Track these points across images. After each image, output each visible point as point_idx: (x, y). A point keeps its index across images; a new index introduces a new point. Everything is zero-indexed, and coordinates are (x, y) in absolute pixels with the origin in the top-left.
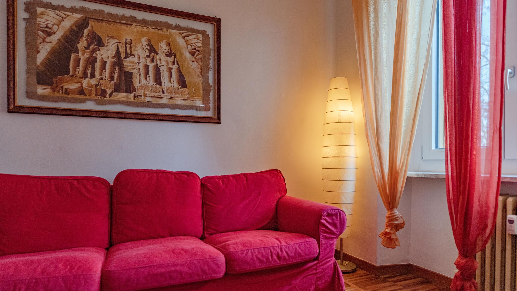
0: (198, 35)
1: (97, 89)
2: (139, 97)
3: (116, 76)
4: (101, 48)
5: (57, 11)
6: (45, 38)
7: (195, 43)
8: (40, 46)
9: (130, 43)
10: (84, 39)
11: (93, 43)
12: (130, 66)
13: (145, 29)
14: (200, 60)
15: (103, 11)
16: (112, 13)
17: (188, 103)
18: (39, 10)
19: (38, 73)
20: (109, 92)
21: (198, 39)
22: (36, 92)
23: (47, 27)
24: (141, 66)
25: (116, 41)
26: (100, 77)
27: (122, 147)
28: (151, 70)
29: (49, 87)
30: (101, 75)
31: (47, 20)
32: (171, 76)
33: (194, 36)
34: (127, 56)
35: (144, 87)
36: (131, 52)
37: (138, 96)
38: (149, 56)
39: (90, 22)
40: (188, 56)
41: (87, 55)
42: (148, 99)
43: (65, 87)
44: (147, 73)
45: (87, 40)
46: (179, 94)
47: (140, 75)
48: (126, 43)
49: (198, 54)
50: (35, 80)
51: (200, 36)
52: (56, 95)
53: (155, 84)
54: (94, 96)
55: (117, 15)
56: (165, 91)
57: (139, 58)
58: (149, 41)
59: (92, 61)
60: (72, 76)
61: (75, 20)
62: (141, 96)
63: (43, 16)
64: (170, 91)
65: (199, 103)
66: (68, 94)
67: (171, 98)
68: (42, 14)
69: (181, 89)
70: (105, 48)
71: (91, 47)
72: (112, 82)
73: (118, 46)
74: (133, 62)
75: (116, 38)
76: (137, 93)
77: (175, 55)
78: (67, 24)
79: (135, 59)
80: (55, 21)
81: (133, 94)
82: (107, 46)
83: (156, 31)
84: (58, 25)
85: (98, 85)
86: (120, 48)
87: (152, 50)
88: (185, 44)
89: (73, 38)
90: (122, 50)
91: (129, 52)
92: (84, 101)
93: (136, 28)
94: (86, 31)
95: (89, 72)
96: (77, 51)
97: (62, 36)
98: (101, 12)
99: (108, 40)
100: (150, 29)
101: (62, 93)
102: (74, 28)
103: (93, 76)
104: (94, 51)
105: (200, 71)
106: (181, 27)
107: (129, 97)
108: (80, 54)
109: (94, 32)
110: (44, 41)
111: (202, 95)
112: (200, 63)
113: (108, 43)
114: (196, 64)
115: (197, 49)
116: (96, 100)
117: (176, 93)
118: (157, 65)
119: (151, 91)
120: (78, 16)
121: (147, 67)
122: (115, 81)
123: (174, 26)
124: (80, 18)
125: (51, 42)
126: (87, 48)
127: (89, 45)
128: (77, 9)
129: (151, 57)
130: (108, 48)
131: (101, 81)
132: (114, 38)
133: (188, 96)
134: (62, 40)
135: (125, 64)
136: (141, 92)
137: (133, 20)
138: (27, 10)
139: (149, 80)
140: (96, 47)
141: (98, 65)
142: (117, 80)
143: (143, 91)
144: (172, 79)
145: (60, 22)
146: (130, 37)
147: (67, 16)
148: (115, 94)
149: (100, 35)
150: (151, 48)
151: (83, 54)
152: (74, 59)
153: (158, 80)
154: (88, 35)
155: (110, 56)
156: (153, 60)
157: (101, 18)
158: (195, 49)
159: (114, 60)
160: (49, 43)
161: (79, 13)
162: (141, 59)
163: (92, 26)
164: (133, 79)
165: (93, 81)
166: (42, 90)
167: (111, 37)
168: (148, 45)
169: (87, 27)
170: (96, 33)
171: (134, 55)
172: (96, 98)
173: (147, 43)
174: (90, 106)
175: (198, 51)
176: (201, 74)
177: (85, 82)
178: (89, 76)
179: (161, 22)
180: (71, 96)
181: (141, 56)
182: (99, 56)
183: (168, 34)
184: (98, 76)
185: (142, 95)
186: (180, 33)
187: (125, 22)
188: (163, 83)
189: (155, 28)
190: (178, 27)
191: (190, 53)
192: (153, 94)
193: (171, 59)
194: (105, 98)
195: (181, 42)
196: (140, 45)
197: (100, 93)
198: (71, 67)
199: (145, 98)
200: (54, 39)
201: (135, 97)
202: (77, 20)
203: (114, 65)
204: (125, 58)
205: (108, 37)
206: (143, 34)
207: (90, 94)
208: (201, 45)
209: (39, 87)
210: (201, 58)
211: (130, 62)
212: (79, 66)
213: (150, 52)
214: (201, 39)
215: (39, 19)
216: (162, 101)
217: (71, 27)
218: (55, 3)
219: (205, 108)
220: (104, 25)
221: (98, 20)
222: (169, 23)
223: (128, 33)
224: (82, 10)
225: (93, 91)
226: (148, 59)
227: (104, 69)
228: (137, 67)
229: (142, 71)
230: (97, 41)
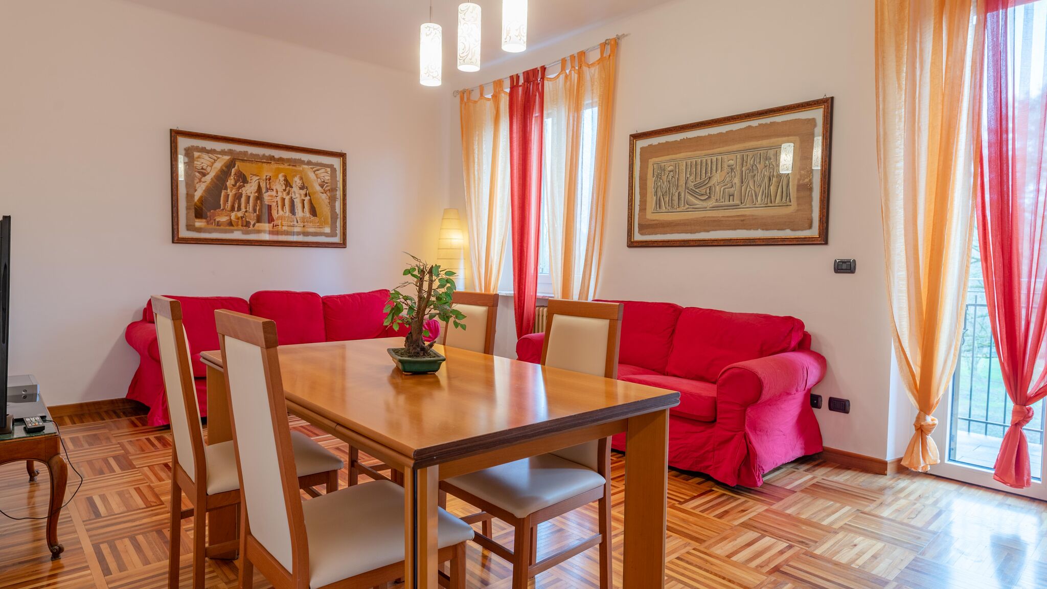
0: (326, 168)
1: (242, 220)
3: (258, 208)
4: (245, 185)
5: (210, 155)
6: (201, 178)
7: (324, 177)
8: (197, 186)
9: (270, 179)
10: (232, 178)
11: (238, 180)
13: (281, 166)
14: (328, 191)
15: (247, 152)
16: (255, 153)
17: (318, 230)
18: (196, 154)
19: (195, 209)
20: (252, 223)
21: (327, 172)
22: (194, 225)
23: (202, 169)
24: (279, 199)
25: (258, 178)
26: (244, 210)
28: (287, 202)
29: (204, 220)
30: (246, 208)
31: (202, 163)
32: (304, 207)
33: (323, 170)
34: (267, 190)
35: (281, 218)
36: (270, 187)
37: (276, 226)
38: (285, 190)
39: (236, 163)
40: (318, 188)
41: (234, 191)
42: (285, 228)
43: (217, 220)
44: (283, 205)
45: (234, 178)
46: (310, 223)
47: (278, 207)
48: (266, 179)
49: (327, 186)
50: (194, 215)
51: (329, 170)
52: (210, 227)
53: (290, 214)
54: (240, 226)
55: (258, 155)
56: (299, 221)
57: (277, 192)
58: (285, 176)
59: (238, 197)
60: (223, 210)
61: (225, 161)
62: (278, 225)
63: (199, 159)
64: (304, 220)
65: (327, 230)
66: (220, 226)
67: (304, 226)
68: (199, 157)
70: (249, 185)
71: (238, 184)
72: (255, 214)
73: (259, 182)
74: (272, 196)
75: (258, 176)
76: (275, 223)
77: (307, 188)
78: (218, 165)
79: (274, 193)
80: (209, 163)
81: (272, 224)
82: (250, 183)
83: (291, 167)
84: (211, 166)
85: (244, 217)
86: (261, 184)
87: (288, 184)
88: (315, 178)
89: (223, 177)
90: (263, 185)
91: (268, 187)
92: (232, 232)
93: (274, 166)
94: (233, 171)
95: (236, 206)
96: (226, 188)
97: (214, 176)
98: (245, 153)
99: (251, 177)
100: (286, 166)
101: (215, 225)
102: (224, 168)
103: (239, 209)
104: (240, 187)
105: (329, 201)
106: (312, 162)
108: (229, 190)
109: (240, 171)
110: (200, 181)
111: (330, 223)
112: (329, 194)
113: (251, 180)
114: (325, 194)
115: (325, 181)
116: (242, 230)
117: (308, 222)
118: (292, 197)
119: (287, 221)
120: (227, 158)
121: (283, 200)
122: (257, 213)
123: (306, 162)
124: (228, 160)
125: (205, 182)
127: (236, 183)
128: (226, 152)
129: (287, 191)
130: (252, 184)
131: (246, 214)
132: (256, 175)
133: (318, 224)
134: (215, 180)
136: (279, 222)
137: (272, 158)
138: (186, 155)
139: (285, 212)
140: (242, 184)
141: (243, 200)
142: (259, 212)
143: (280, 221)
144: (304, 210)
145: (213, 164)
146: (270, 174)
147: (218, 158)
148: (257, 224)
149: (245, 173)
151: (231, 191)
152: (224, 195)
153: (293, 211)
154: (235, 174)
155: (253, 191)
156: (288, 194)
157: (245, 159)
158: (324, 182)
159: (256, 194)
160: (204, 182)
161: (228, 155)
162: (279, 192)
163: (238, 166)
165: (240, 214)
166: (199, 223)
167: (254, 175)
168: (284, 180)
169: (234, 167)
170: (241, 172)
171: (273, 190)
172: (242, 228)
173: (283, 178)
174: (237, 235)
175: (327, 183)
176: (329, 204)
177: (233, 215)
178: (236, 210)
179: (295, 159)
180: (222, 227)
181: (278, 190)
182: (244, 193)
183: (301, 169)
184: (243, 210)
185: (280, 224)
186: (311, 168)
187: (265, 161)
188: (297, 214)
189: (290, 165)
190: (309, 163)
191: (320, 185)
192: (289, 223)
193: (303, 192)
194: (250, 229)
195: (312, 176)
196: (278, 181)
197: (245, 224)
198: (222, 202)
199: (282, 228)
200: (208, 178)
201: (274, 226)
202: (227, 162)
203: (256, 199)
204: (265, 193)
205: (251, 174)
207: (238, 225)
208: (329, 178)
209: (197, 220)
212: (228, 201)
213: (286, 187)
214: (329, 173)
215: (196, 162)
216: (296, 229)
217: (221, 167)
218: (208, 148)
219: (333, 234)
220: (248, 164)
221: (243, 160)
222: (302, 159)
223: (267, 171)
224: (230, 152)
225: (240, 223)
226: (284, 193)
227: (248, 203)
228: (275, 200)
229: (280, 203)
230: (242, 179)
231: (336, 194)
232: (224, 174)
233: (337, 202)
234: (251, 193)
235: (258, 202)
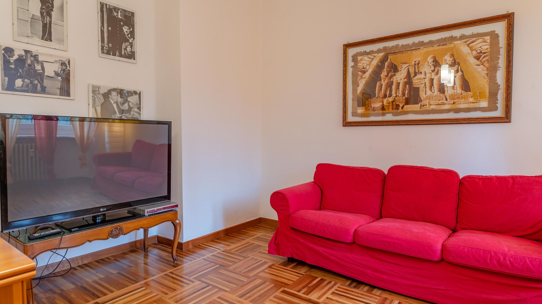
0: (484, 38)
1: (393, 104)
2: (425, 106)
3: (407, 92)
4: (396, 73)
5: (369, 56)
6: (362, 76)
7: (480, 47)
8: (360, 82)
9: (418, 64)
10: (385, 70)
11: (390, 71)
12: (418, 82)
13: (431, 49)
14: (487, 62)
15: (398, 45)
16: (405, 44)
17: (472, 106)
18: (359, 58)
19: (358, 100)
20: (401, 105)
21: (485, 42)
22: (357, 112)
23: (363, 68)
24: (427, 81)
25: (407, 65)
27: (410, 147)
28: (435, 82)
29: (364, 108)
30: (396, 93)
31: (363, 63)
32: (454, 84)
33: (480, 41)
34: (416, 74)
35: (429, 98)
36: (418, 71)
37: (423, 106)
38: (433, 71)
39: (389, 56)
40: (473, 61)
41: (386, 81)
42: (432, 107)
43: (373, 106)
44: (432, 85)
45: (387, 70)
46: (462, 98)
47: (426, 88)
48: (415, 65)
49: (485, 57)
50: (357, 104)
51: (488, 38)
52: (368, 112)
53: (439, 93)
54: (391, 110)
55: (409, 45)
56: (448, 98)
57: (425, 74)
58: (434, 58)
59: (390, 85)
60: (377, 97)
61: (380, 58)
62: (426, 105)
63: (361, 61)
64: (453, 97)
65: (484, 104)
66: (375, 111)
67: (454, 103)
68: (361, 60)
69: (464, 93)
70: (399, 73)
71: (390, 74)
72: (404, 97)
73: (408, 69)
74: (420, 79)
75: (407, 63)
76: (422, 103)
77: (459, 64)
78: (375, 62)
79: (422, 76)
80: (368, 63)
81: (419, 105)
82: (400, 71)
83: (441, 47)
84: (369, 65)
85: (394, 101)
86: (410, 70)
87: (437, 64)
88: (470, 51)
89: (378, 71)
90: (412, 71)
91: (417, 71)
92: (383, 115)
93: (423, 50)
94: (386, 64)
96: (380, 80)
97: (372, 71)
99: (401, 66)
100: (436, 47)
101: (371, 111)
102: (379, 64)
103: (390, 95)
104: (392, 76)
105: (486, 72)
106: (466, 36)
107: (416, 107)
108: (382, 81)
110: (362, 78)
111: (488, 96)
112: (487, 65)
113: (401, 68)
114: (482, 66)
115: (482, 52)
116: (392, 113)
117: (459, 98)
119: (435, 100)
120: (381, 54)
121: (432, 80)
122: (406, 96)
123: (458, 37)
124: (382, 56)
125: (365, 78)
126: (386, 76)
127: (388, 73)
128: (381, 50)
129: (436, 71)
130: (402, 72)
131: (396, 98)
132: (405, 63)
133: (472, 99)
134: (372, 75)
135: (414, 81)
136: (426, 102)
137: (422, 44)
138: (353, 61)
139: (433, 91)
140: (393, 73)
141: (394, 87)
142: (407, 95)
143: (428, 101)
144: (455, 86)
145: (371, 62)
146: (418, 59)
147: (375, 57)
148: (405, 106)
149: (395, 64)
150: (435, 63)
151: (384, 81)
152: (379, 86)
153: (442, 89)
154: (388, 66)
155: (403, 78)
156: (437, 73)
157: (397, 51)
158: (481, 52)
159: (406, 80)
160: (364, 78)
161: (382, 52)
162: (427, 75)
163: (390, 59)
164: (420, 92)
165: (391, 99)
166: (360, 110)
167: (403, 63)
168: (433, 61)
169: (387, 60)
170: (393, 63)
171: (421, 73)
172: (393, 111)
173: (432, 60)
174: (389, 117)
175: (485, 53)
176: (487, 76)
177: (385, 101)
178: (388, 96)
179: (445, 38)
180: (376, 112)
181: (427, 72)
182: (395, 80)
183: (452, 46)
184: (394, 95)
185: (427, 104)
186: (464, 42)
187: (414, 48)
188: (446, 92)
189: (440, 45)
190: (463, 37)
191: (475, 58)
192: (437, 102)
193: (454, 69)
194: (399, 111)
195: (465, 49)
196: (427, 63)
197: (395, 107)
198: (377, 91)
199: (429, 107)
200: (367, 75)
201: (421, 107)
202: (381, 58)
203: (406, 83)
204: (414, 77)
205: (401, 63)
206: (428, 54)
207: (389, 109)
208: (488, 47)
209: (359, 108)
210: (488, 60)
211: (418, 79)
212: (381, 90)
213: (435, 68)
214: (488, 41)
215: (359, 64)
216: (447, 107)
217: (377, 63)
218: (368, 51)
219: (493, 108)
220: (398, 55)
221: (395, 53)
222: (454, 36)
223: (416, 56)
224: (385, 49)
225: (391, 107)
226: (433, 74)
227: (398, 88)
228: (423, 82)
229: (428, 85)
230: (394, 69)
231: (498, 63)
232: (380, 68)
233: (498, 71)
234: (401, 79)
235: (407, 86)
